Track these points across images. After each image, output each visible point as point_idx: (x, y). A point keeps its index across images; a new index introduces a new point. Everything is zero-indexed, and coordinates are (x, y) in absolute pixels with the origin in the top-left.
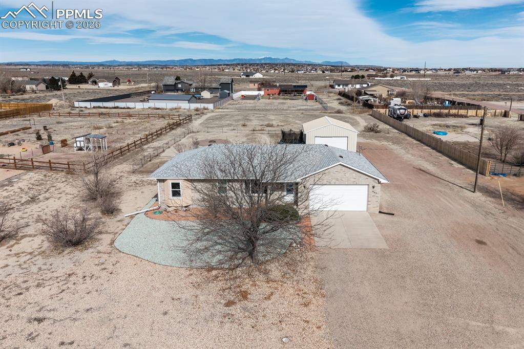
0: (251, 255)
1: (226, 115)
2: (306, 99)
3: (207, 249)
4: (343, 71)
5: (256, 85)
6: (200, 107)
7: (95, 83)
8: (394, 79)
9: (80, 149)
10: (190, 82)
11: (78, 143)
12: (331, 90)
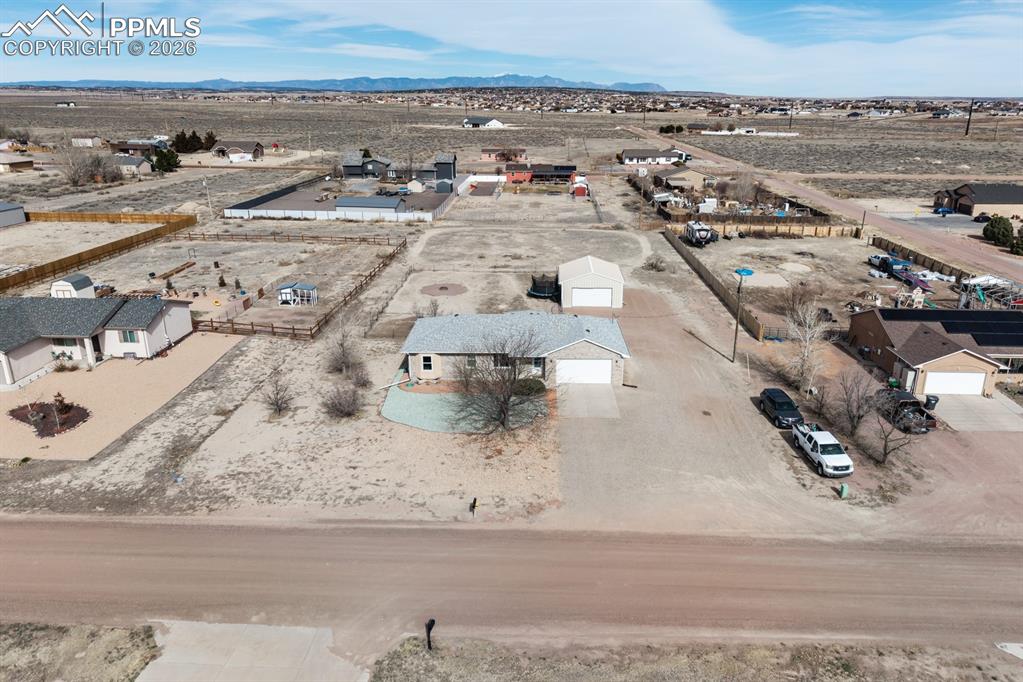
0: (503, 423)
1: (454, 234)
2: (573, 193)
3: (464, 418)
4: (650, 110)
5: (493, 156)
6: (412, 219)
7: (222, 153)
8: (734, 133)
9: (286, 302)
10: (386, 161)
11: (284, 295)
12: (618, 167)
